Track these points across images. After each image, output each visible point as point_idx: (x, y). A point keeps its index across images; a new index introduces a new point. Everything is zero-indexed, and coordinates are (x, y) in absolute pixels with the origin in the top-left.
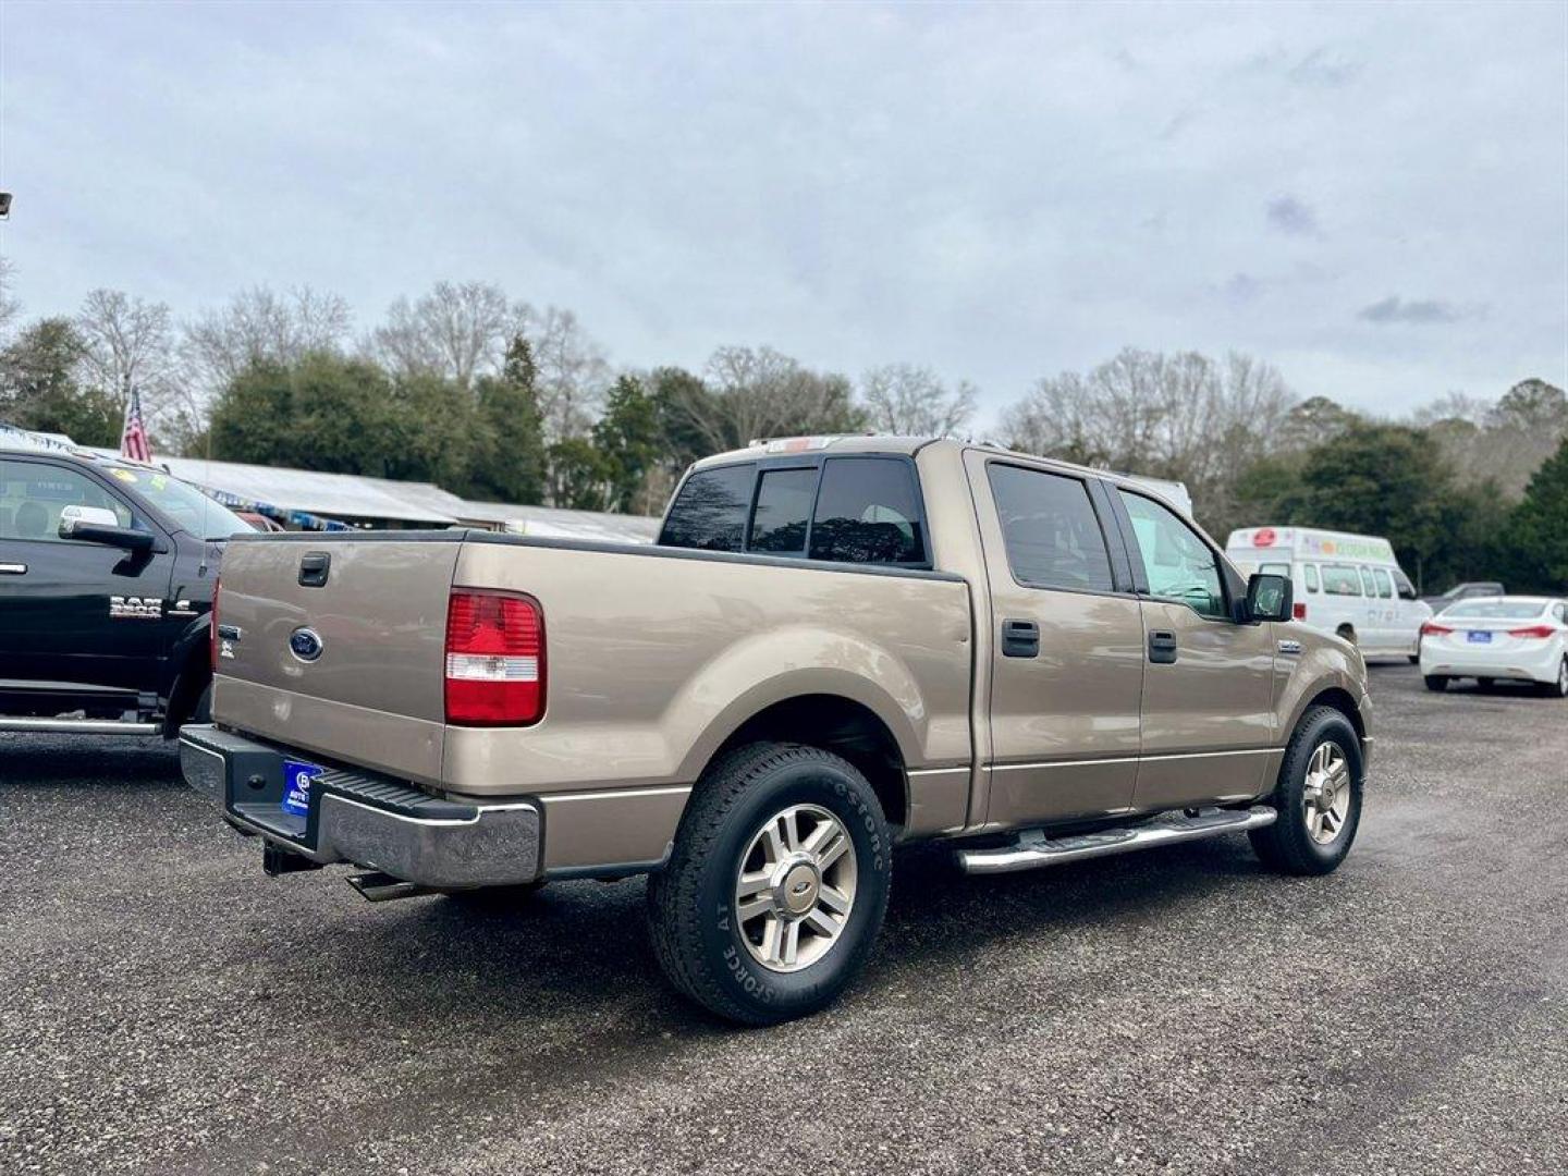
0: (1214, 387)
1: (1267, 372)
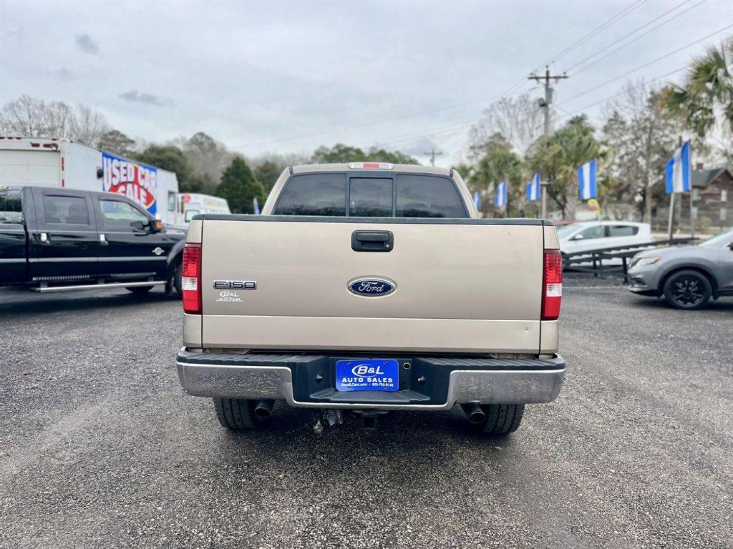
0: (73, 120)
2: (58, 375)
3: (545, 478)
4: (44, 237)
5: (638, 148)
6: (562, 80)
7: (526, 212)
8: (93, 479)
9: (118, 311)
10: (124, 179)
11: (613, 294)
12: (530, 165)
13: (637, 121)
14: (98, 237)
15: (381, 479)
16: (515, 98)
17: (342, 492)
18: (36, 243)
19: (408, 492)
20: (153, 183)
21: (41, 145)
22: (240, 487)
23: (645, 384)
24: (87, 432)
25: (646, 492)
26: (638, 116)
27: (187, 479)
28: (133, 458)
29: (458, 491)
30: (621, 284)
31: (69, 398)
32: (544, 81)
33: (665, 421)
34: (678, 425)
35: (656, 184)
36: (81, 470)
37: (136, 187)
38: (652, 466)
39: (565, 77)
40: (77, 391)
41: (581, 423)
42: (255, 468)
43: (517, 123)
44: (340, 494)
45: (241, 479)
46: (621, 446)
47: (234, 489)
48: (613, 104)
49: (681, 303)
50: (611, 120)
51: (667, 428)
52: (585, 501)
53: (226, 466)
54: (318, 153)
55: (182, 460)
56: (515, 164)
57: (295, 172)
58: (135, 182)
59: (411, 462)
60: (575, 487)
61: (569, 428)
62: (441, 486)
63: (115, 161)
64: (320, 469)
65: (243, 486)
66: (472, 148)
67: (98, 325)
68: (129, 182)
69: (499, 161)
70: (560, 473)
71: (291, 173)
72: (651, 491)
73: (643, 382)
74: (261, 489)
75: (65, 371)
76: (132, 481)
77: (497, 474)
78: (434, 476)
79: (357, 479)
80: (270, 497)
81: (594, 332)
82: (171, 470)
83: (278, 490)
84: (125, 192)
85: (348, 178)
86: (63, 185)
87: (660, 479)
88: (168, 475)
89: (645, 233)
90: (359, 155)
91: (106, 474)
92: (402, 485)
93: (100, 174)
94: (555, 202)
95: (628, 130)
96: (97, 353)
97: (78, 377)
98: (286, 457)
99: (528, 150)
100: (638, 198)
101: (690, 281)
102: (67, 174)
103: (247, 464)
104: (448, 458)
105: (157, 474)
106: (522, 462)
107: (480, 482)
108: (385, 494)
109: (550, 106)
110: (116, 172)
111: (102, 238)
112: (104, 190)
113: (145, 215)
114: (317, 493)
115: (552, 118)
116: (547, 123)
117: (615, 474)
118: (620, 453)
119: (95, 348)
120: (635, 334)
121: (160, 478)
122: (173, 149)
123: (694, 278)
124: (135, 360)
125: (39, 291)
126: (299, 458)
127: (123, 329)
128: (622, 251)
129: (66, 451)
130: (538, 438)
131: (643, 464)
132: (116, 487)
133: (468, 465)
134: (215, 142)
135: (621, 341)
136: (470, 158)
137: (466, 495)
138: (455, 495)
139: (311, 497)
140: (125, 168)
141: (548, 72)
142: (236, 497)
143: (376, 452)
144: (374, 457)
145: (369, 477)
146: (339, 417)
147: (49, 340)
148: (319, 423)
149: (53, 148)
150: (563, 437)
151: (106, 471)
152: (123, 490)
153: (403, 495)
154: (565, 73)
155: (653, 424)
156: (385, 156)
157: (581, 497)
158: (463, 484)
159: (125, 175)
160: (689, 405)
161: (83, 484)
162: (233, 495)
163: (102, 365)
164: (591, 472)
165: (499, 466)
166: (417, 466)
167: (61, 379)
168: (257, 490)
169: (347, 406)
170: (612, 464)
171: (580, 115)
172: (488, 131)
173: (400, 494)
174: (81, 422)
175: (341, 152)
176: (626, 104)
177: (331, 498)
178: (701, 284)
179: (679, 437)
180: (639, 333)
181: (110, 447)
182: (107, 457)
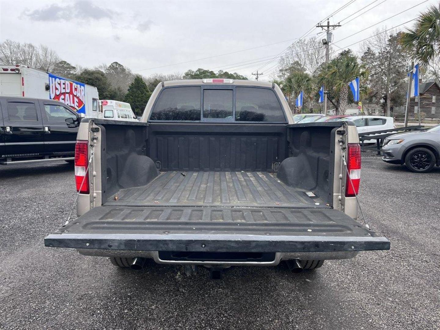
0: (37, 55)
1: (53, 53)
2: (9, 223)
3: (343, 307)
4: (8, 129)
5: (382, 70)
6: (337, 27)
7: (313, 110)
8: (18, 310)
9: (58, 176)
10: (63, 91)
11: (371, 162)
12: (317, 81)
13: (382, 53)
14: (44, 128)
15: (226, 309)
16: (308, 39)
17: (197, 321)
18: (4, 133)
19: (245, 320)
20: (83, 93)
21: (9, 69)
22: (123, 317)
23: (402, 227)
24: (20, 269)
25: (416, 317)
26: (383, 50)
27: (85, 310)
28: (49, 292)
29: (282, 319)
30: (376, 156)
31: (13, 242)
32: (326, 28)
33: (420, 256)
34: (429, 260)
35: (393, 92)
36: (11, 302)
37: (71, 96)
38: (417, 294)
39: (339, 26)
40: (19, 237)
41: (364, 259)
42: (135, 300)
43: (308, 55)
44: (196, 323)
45: (124, 310)
46: (393, 278)
47: (118, 319)
48: (368, 43)
49: (416, 169)
50: (366, 53)
51: (422, 262)
52: (374, 326)
53: (114, 298)
54: (187, 74)
55: (83, 293)
56: (307, 81)
57: (165, 86)
58: (71, 93)
59: (247, 293)
60: (366, 314)
61: (356, 263)
62: (269, 315)
63: (57, 80)
64: (182, 300)
65: (125, 316)
66: (281, 70)
67: (43, 186)
68: (67, 93)
69: (298, 79)
70: (354, 302)
71: (163, 86)
72: (420, 316)
73: (400, 226)
74: (138, 319)
75: (14, 221)
76: (46, 312)
77: (309, 303)
78: (264, 305)
79: (208, 309)
80: (144, 326)
81: (363, 189)
82: (74, 303)
83: (150, 319)
84: (64, 99)
85: (202, 90)
86: (23, 96)
87: (424, 306)
88: (72, 307)
89: (390, 123)
90: (212, 75)
91: (28, 305)
92: (241, 314)
93: (48, 88)
94: (331, 103)
95: (376, 59)
96: (38, 207)
97: (22, 226)
98: (158, 290)
99: (315, 72)
100: (382, 101)
101: (422, 154)
102: (26, 88)
103: (130, 297)
104: (273, 289)
105: (64, 306)
106: (326, 293)
107: (297, 310)
108: (228, 322)
109: (330, 44)
110: (58, 86)
111: (47, 129)
112: (50, 98)
113: (75, 115)
114: (179, 322)
115: (330, 52)
116: (327, 55)
117: (392, 302)
118: (393, 284)
119: (38, 203)
120: (390, 190)
121: (66, 309)
122: (98, 72)
123: (425, 153)
124: (62, 212)
125: (6, 164)
126: (168, 291)
127: (59, 189)
128: (376, 135)
129: (4, 285)
130: (335, 272)
131: (411, 292)
132: (33, 317)
133: (288, 296)
134: (124, 67)
135: (382, 195)
136: (280, 76)
137: (288, 323)
138: (280, 323)
139: (174, 326)
140: (64, 84)
141: (328, 23)
142: (119, 326)
143: (222, 285)
144: (220, 289)
145: (217, 307)
146: (194, 270)
147: (10, 197)
148: (179, 273)
149: (16, 71)
150: (353, 270)
151: (28, 303)
152: (38, 319)
153: (242, 323)
154: (339, 23)
155: (412, 259)
156: (227, 75)
157: (371, 322)
158: (285, 312)
159: (64, 88)
160: (433, 243)
161: (10, 314)
162: (116, 325)
163: (40, 216)
164: (375, 300)
165: (310, 296)
166: (251, 296)
167: (10, 227)
168: (135, 320)
169: (199, 263)
170: (389, 293)
171: (347, 50)
172: (291, 60)
173: (240, 322)
174: (18, 261)
175: (201, 73)
176: (376, 43)
177: (189, 326)
178: (429, 156)
179: (431, 269)
180: (392, 189)
181: (34, 282)
182: (31, 291)
